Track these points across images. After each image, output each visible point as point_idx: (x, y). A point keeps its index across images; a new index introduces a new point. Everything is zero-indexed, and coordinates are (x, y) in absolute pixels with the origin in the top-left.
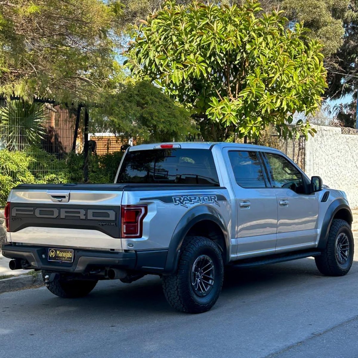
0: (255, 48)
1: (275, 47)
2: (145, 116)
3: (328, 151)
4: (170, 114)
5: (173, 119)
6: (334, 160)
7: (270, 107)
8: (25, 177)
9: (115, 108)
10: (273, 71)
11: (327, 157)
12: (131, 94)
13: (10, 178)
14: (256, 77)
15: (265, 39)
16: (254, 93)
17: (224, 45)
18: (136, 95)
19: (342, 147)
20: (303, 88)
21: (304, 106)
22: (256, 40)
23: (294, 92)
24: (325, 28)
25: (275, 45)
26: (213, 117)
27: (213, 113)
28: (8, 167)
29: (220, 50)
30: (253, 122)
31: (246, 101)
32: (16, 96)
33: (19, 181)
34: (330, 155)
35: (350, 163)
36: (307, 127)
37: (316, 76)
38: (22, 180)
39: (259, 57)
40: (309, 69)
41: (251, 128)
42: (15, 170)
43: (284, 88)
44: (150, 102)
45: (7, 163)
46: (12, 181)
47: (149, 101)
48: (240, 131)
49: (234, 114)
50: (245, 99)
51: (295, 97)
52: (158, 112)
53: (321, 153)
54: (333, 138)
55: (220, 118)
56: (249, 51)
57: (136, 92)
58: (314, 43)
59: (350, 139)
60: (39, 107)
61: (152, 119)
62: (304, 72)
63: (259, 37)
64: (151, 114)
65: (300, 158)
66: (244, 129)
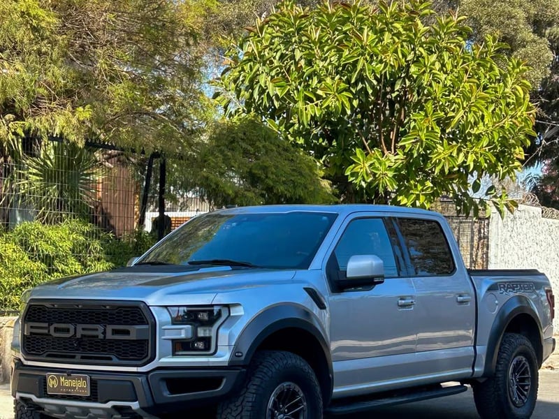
0: (424, 72)
1: (456, 70)
2: (256, 172)
3: (522, 243)
4: (294, 170)
5: (299, 177)
6: (532, 258)
7: (449, 164)
8: (67, 265)
9: (210, 157)
10: (453, 108)
11: (520, 252)
12: (234, 138)
13: (43, 266)
14: (426, 115)
15: (440, 58)
16: (424, 140)
17: (377, 64)
18: (242, 139)
19: (542, 237)
20: (499, 135)
21: (499, 164)
22: (426, 59)
23: (485, 142)
24: (522, 50)
25: (456, 67)
26: (356, 179)
27: (358, 173)
28: (40, 249)
29: (371, 72)
30: (420, 188)
31: (409, 155)
32: (55, 136)
33: (57, 271)
34: (525, 250)
35: (554, 263)
36: (503, 197)
37: (520, 116)
38: (62, 270)
39: (431, 85)
40: (508, 105)
41: (418, 197)
42: (52, 253)
43: (470, 134)
44: (263, 151)
45: (39, 243)
46: (46, 272)
47: (262, 148)
48: (400, 201)
49: (390, 174)
50: (409, 151)
51: (487, 148)
52: (276, 167)
53: (513, 245)
54: (530, 223)
55: (369, 181)
56: (415, 76)
57: (241, 135)
58: (515, 65)
59: (554, 226)
60: (91, 154)
61: (267, 177)
62: (501, 110)
63: (430, 55)
64: (265, 169)
65: (480, 253)
66: (406, 199)
